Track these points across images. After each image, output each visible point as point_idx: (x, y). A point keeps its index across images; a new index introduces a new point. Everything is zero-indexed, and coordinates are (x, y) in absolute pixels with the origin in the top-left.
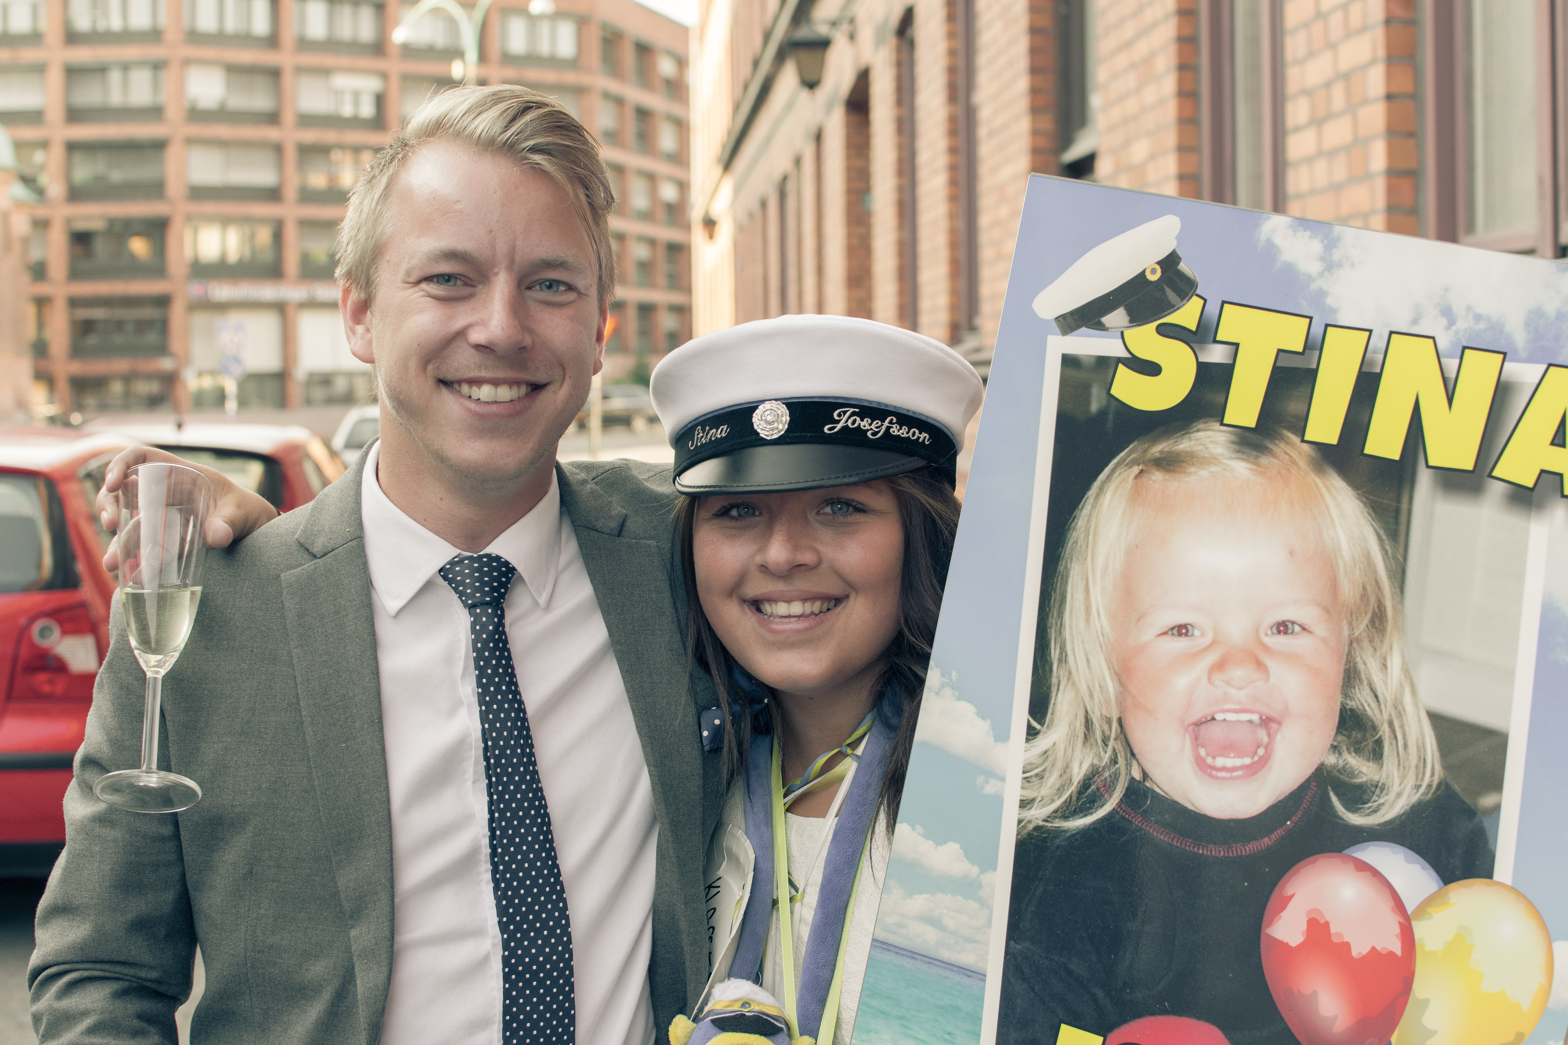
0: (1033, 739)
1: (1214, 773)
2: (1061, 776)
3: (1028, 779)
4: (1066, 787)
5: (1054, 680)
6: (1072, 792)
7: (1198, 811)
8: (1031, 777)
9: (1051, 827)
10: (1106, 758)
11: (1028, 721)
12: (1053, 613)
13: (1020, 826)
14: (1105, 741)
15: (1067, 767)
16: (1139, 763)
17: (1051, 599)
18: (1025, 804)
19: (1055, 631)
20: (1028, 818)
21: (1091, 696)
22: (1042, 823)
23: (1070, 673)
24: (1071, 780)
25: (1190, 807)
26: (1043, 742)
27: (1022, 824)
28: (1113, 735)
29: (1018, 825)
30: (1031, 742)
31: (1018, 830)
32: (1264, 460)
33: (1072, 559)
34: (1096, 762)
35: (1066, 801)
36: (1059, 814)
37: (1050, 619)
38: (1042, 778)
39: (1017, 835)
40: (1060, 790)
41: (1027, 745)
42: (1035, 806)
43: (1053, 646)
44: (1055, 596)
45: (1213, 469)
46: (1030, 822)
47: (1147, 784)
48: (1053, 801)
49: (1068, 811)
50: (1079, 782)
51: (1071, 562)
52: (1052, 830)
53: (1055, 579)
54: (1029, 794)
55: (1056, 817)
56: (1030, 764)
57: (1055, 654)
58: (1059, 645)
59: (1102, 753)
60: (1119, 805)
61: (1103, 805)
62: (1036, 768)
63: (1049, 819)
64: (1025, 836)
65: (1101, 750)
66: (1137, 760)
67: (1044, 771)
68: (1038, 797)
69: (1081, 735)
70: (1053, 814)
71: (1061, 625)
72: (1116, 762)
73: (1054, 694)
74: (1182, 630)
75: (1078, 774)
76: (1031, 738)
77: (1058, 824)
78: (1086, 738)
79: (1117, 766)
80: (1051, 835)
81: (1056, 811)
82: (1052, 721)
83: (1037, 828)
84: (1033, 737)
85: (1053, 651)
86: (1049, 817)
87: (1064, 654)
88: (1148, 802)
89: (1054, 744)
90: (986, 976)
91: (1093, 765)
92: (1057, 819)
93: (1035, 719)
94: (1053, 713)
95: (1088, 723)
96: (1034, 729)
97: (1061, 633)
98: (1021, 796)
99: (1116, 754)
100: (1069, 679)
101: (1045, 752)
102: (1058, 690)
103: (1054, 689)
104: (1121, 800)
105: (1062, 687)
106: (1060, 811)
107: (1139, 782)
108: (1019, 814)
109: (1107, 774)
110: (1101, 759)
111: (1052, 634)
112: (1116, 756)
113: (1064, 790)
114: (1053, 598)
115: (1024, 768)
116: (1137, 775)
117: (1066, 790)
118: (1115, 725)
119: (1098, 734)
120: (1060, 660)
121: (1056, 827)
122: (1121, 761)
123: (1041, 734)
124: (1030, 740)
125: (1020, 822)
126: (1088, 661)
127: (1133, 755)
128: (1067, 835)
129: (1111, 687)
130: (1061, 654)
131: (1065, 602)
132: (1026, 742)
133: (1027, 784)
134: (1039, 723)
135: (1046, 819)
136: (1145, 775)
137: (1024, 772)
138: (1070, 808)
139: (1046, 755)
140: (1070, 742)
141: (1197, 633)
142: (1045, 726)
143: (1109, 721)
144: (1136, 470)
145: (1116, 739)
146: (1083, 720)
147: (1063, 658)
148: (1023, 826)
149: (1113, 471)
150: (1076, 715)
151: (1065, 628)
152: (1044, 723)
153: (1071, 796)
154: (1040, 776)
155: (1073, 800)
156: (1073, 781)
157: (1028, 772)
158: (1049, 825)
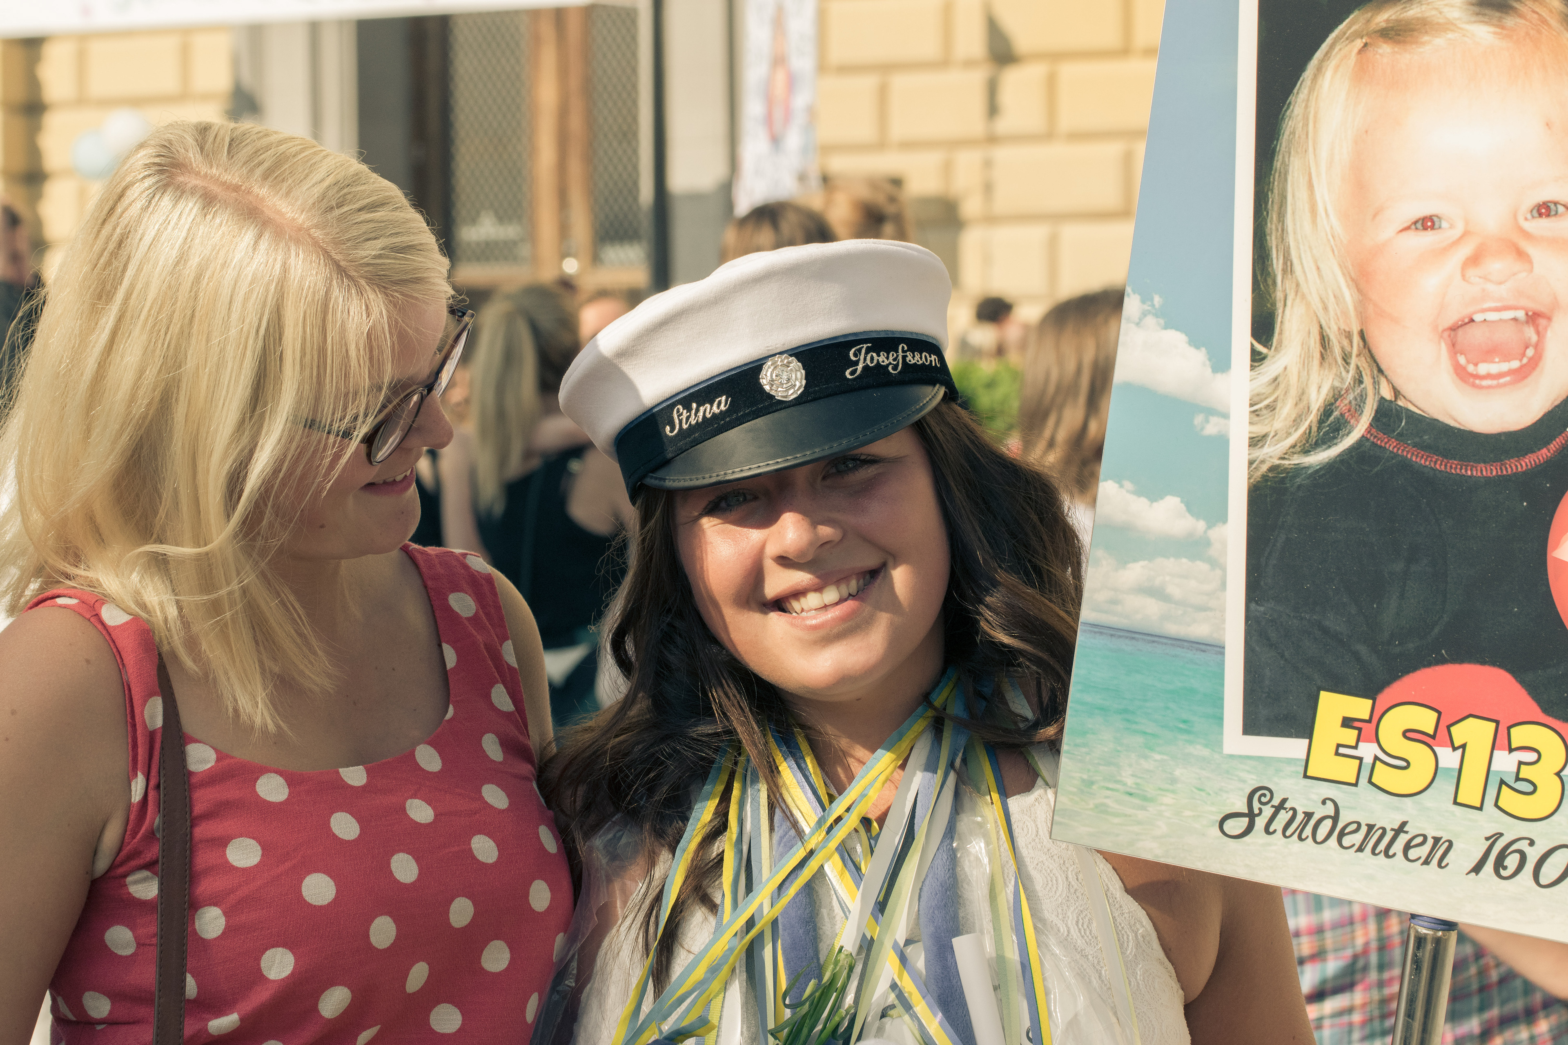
0: (1259, 366)
1: (1477, 382)
2: (1296, 404)
3: (1257, 413)
4: (1303, 417)
5: (1279, 295)
6: (1311, 422)
7: (1462, 428)
8: (1261, 409)
9: (1290, 464)
10: (1349, 378)
11: (1252, 345)
12: (1272, 218)
13: (1252, 469)
14: (1346, 359)
15: (1303, 393)
16: (1388, 380)
17: (1268, 201)
18: (1255, 442)
19: (1276, 238)
20: (1261, 458)
21: (1325, 308)
22: (1278, 462)
23: (1298, 285)
24: (1309, 408)
25: (1452, 423)
26: (1271, 368)
27: (1254, 466)
28: (1355, 351)
29: (1249, 467)
30: (1257, 369)
31: (1249, 473)
32: (1510, 21)
33: (1290, 153)
34: (1337, 384)
35: (1305, 433)
36: (1298, 449)
37: (1269, 224)
38: (1274, 409)
39: (1249, 478)
40: (1297, 421)
41: (1252, 373)
42: (1268, 443)
43: (1274, 255)
44: (1274, 197)
45: (1450, 35)
46: (1263, 462)
47: (1400, 403)
48: (1289, 434)
49: (1309, 445)
50: (1318, 410)
51: (1289, 157)
52: (1291, 469)
53: (1272, 177)
54: (1259, 430)
55: (1294, 453)
56: (1258, 395)
57: (1277, 264)
58: (1282, 254)
59: (1344, 373)
60: (1368, 431)
61: (1349, 433)
62: (1266, 398)
63: (1286, 456)
64: (1259, 479)
65: (1342, 369)
66: (1386, 377)
67: (1275, 401)
68: (1270, 432)
69: (1317, 355)
70: (1291, 450)
71: (1283, 230)
72: (1361, 382)
73: (1280, 311)
74: (1427, 223)
75: (1317, 400)
76: (1256, 364)
77: (1298, 460)
78: (1322, 357)
79: (1362, 386)
80: (1290, 474)
81: (1294, 446)
82: (1280, 342)
83: (1273, 469)
84: (1260, 363)
85: (1275, 261)
86: (1285, 454)
87: (1289, 264)
88: (1403, 424)
89: (1286, 368)
90: (1224, 648)
91: (1333, 388)
92: (1295, 455)
93: (1259, 342)
94: (1281, 333)
95: (1324, 340)
96: (1260, 353)
97: (1283, 239)
98: (1250, 433)
99: (1361, 372)
100: (1297, 292)
101: (1275, 379)
102: (1285, 305)
103: (1280, 305)
104: (1371, 424)
105: (1289, 303)
106: (1299, 445)
107: (1391, 401)
108: (1249, 454)
109: (1351, 397)
110: (1342, 380)
111: (1273, 241)
112: (1361, 376)
113: (1301, 421)
114: (1270, 200)
115: (1250, 400)
116: (1386, 393)
117: (1303, 420)
118: (1356, 339)
119: (1337, 351)
120: (1284, 271)
121: (1295, 464)
122: (1367, 381)
123: (1269, 358)
124: (1256, 367)
125: (1251, 463)
126: (1318, 268)
127: (1380, 371)
128: (1310, 472)
129: (1348, 296)
130: (1285, 263)
131: (1286, 203)
132: (1251, 370)
133: (1256, 419)
134: (1265, 346)
135: (1283, 456)
136: (1397, 393)
137: (1251, 405)
138: (1310, 440)
139: (1277, 382)
140: (1304, 364)
141: (1444, 224)
142: (1273, 348)
143: (1349, 336)
144: (1359, 43)
145: (1358, 355)
146: (1318, 338)
147: (1288, 268)
148: (1255, 468)
149: (1332, 47)
150: (1309, 333)
151: (1287, 233)
152: (1271, 346)
153: (1310, 427)
154: (1271, 408)
155: (1313, 431)
156: (1311, 409)
157: (1256, 404)
158: (1286, 462)
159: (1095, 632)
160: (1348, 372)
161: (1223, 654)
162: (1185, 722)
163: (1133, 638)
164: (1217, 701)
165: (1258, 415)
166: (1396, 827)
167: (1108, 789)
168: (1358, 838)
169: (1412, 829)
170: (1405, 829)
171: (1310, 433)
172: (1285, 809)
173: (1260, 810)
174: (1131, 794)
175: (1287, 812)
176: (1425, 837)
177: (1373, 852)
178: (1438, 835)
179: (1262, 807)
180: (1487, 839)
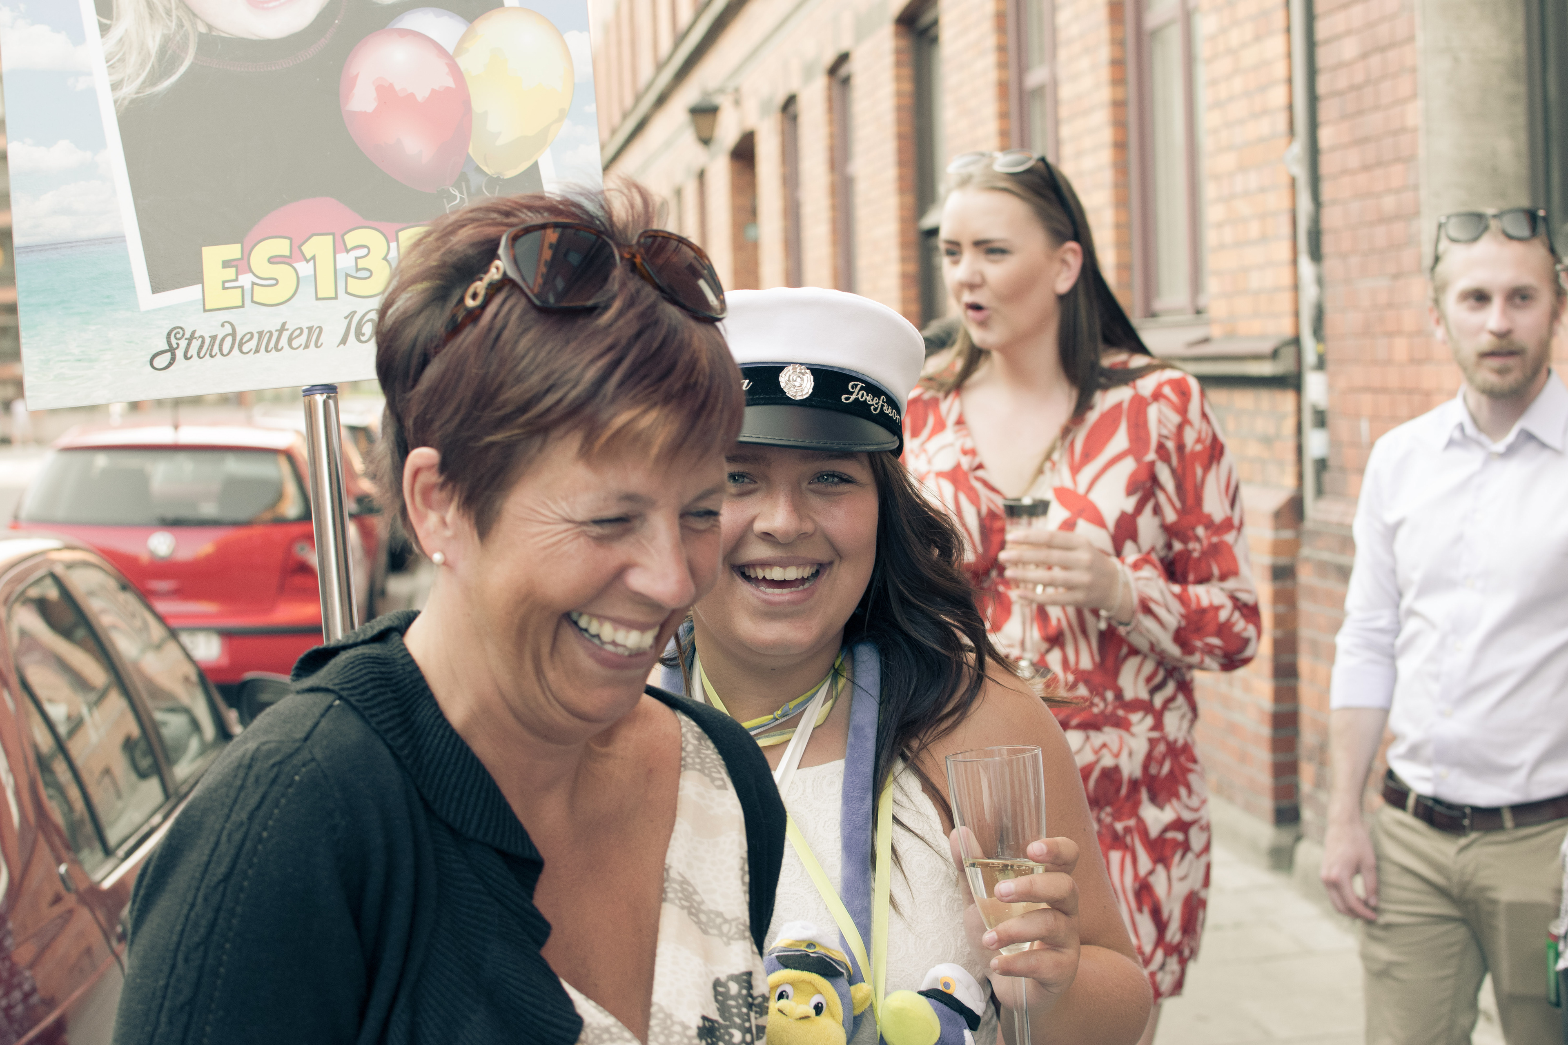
0: (106, 34)
1: (266, 5)
2: (139, 53)
3: (112, 66)
4: (146, 60)
6: (153, 62)
8: (114, 63)
9: (144, 96)
10: (173, 25)
13: (117, 105)
14: (168, 13)
15: (142, 44)
16: (202, 21)
18: (115, 87)
20: (122, 96)
22: (135, 96)
24: (148, 53)
25: (254, 38)
26: (116, 33)
27: (118, 103)
28: (174, 5)
29: (115, 104)
31: (116, 110)
34: (166, 32)
35: (150, 71)
36: (147, 83)
38: (124, 60)
39: (117, 113)
40: (142, 65)
41: (103, 39)
42: (125, 85)
46: (124, 99)
47: (214, 33)
48: (139, 75)
49: (154, 78)
50: (156, 53)
52: (145, 98)
54: (116, 77)
55: (145, 87)
56: (110, 53)
59: (169, 24)
60: (195, 58)
61: (182, 63)
62: (117, 54)
63: (141, 91)
64: (124, 111)
65: (167, 21)
66: (200, 18)
67: (124, 54)
68: (125, 76)
69: (147, 16)
70: (142, 85)
75: (153, 46)
76: (104, 33)
77: (149, 91)
78: (151, 16)
79: (184, 29)
80: (145, 102)
81: (144, 82)
82: (119, 13)
83: (132, 101)
84: (106, 32)
86: (140, 89)
88: (219, 47)
89: (126, 30)
90: (125, 237)
91: (164, 35)
94: (118, 8)
96: (105, 25)
98: (110, 81)
99: (181, 19)
101: (121, 40)
104: (196, 53)
106: (148, 79)
108: (113, 96)
109: (178, 38)
110: (169, 28)
112: (181, 22)
115: (106, 58)
116: (203, 29)
117: (146, 62)
119: (161, 10)
121: (148, 95)
122: (187, 24)
123: (113, 26)
124: (105, 35)
125: (115, 102)
127: (195, 15)
132: (101, 38)
133: (113, 70)
134: (108, 19)
135: (137, 91)
136: (210, 27)
137: (107, 62)
138: (155, 74)
140: (139, 25)
142: (114, 19)
152: (113, 17)
153: (153, 66)
154: (122, 60)
156: (150, 53)
157: (110, 60)
158: (141, 95)
159: (28, 252)
160: (171, 21)
161: (125, 241)
162: (108, 297)
163: (57, 248)
164: (127, 275)
165: (113, 68)
166: (279, 328)
167: (62, 361)
168: (253, 344)
169: (290, 327)
170: (286, 327)
171: (154, 70)
172: (196, 338)
173: (178, 344)
174: (80, 360)
175: (197, 340)
176: (301, 329)
177: (267, 351)
178: (310, 325)
179: (179, 342)
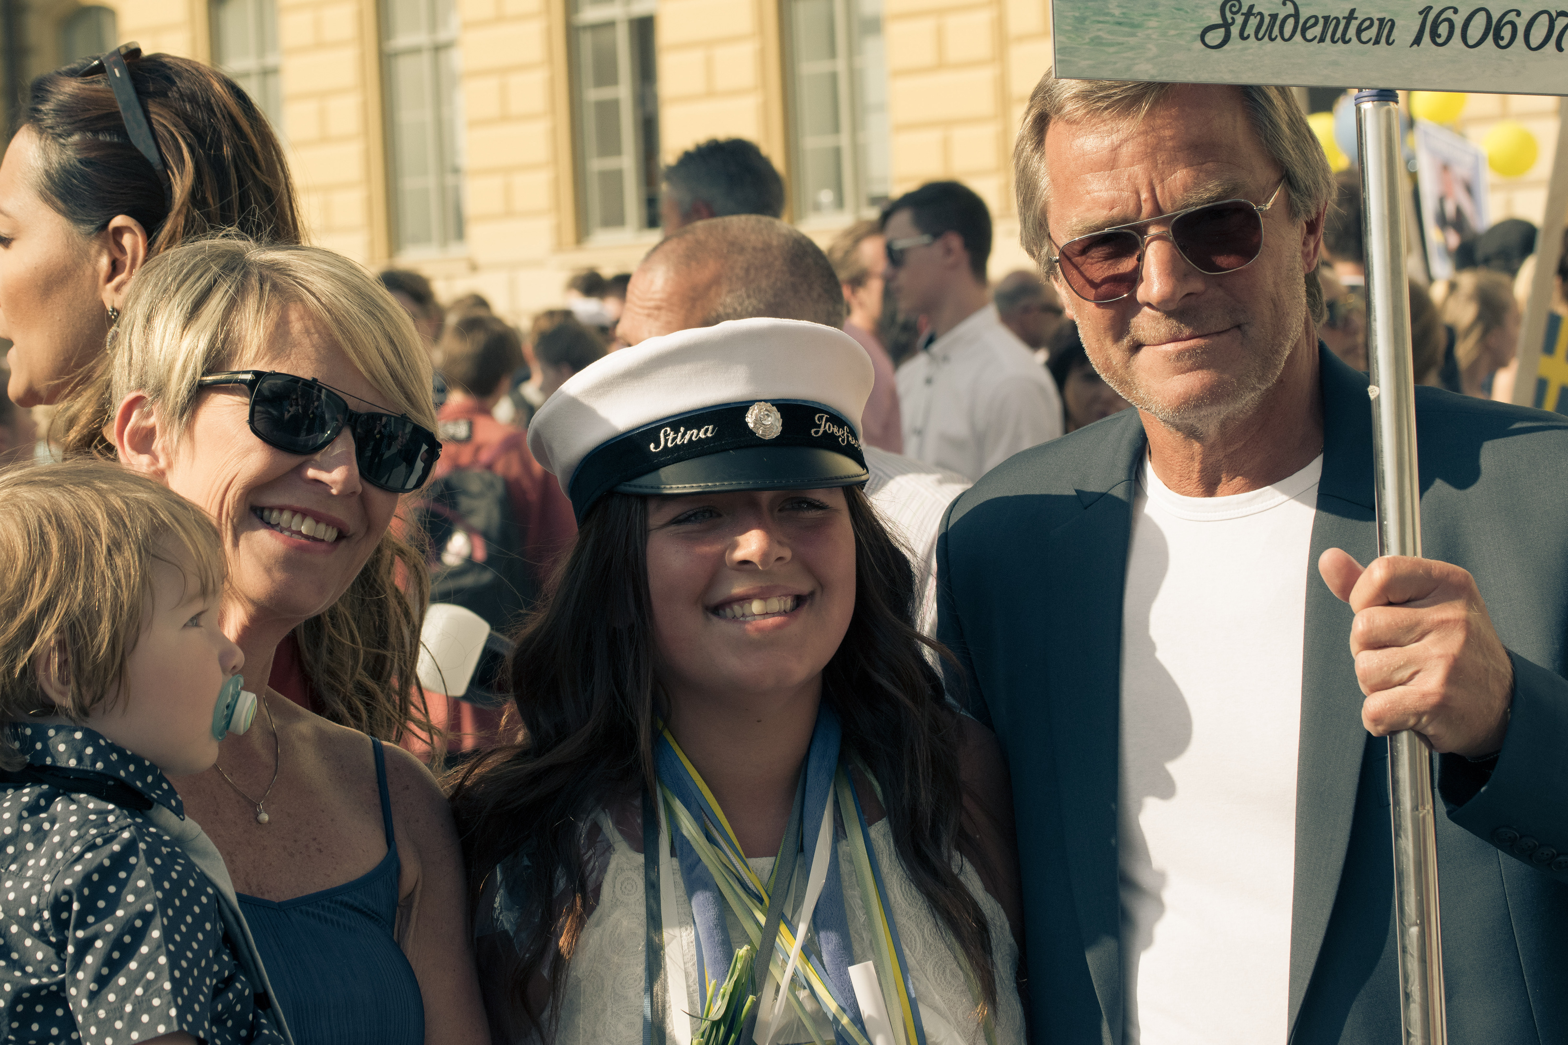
180: (1420, 13)
